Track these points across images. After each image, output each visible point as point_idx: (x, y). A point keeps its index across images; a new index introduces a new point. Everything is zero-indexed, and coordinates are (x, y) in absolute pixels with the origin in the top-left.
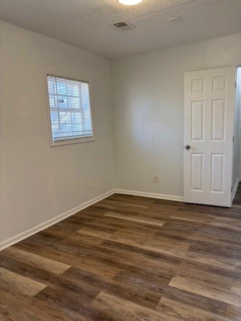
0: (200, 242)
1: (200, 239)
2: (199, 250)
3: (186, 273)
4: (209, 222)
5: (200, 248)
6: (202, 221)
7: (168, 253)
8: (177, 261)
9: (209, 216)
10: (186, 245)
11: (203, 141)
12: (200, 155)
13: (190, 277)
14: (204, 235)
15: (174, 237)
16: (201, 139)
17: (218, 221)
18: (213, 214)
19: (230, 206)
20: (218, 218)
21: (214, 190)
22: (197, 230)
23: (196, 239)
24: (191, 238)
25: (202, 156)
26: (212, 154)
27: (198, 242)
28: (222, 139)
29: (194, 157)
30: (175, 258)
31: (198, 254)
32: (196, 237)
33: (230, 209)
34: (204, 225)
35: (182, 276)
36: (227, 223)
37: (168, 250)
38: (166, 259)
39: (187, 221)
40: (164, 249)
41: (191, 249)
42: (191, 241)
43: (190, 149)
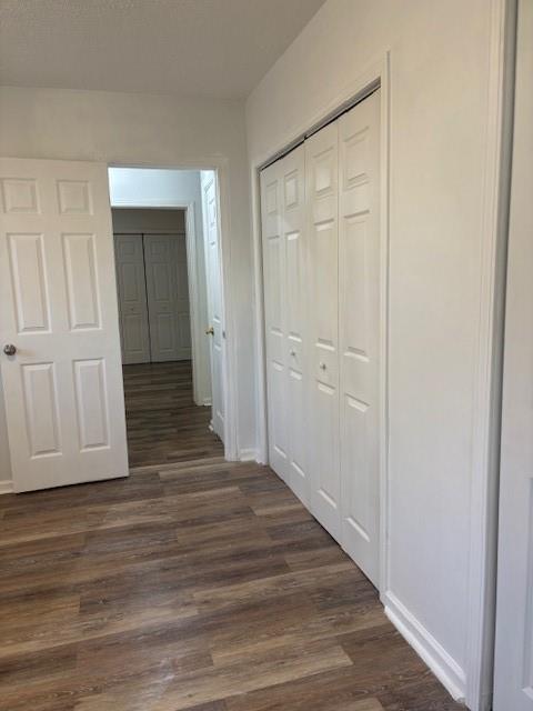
0: (98, 581)
1: (96, 575)
2: (104, 601)
3: (103, 679)
4: (99, 525)
5: (106, 597)
6: (80, 528)
7: (31, 647)
8: (63, 658)
9: (90, 509)
10: (69, 605)
11: (50, 331)
12: (46, 367)
13: (118, 683)
14: (102, 558)
15: (28, 597)
16: (45, 328)
17: (118, 515)
18: (98, 503)
19: (127, 474)
20: (114, 508)
21: (87, 446)
22: (78, 554)
23: (85, 578)
24: (72, 580)
25: (50, 370)
26: (74, 361)
27: (95, 583)
28: (96, 325)
29: (32, 372)
30: (57, 650)
31: (109, 613)
32: (85, 574)
33: (129, 481)
34: (90, 536)
35: (96, 691)
36: (138, 514)
37: (26, 640)
38: (32, 667)
39: (46, 541)
40: (16, 641)
41: (87, 607)
42: (76, 589)
43: (17, 356)
